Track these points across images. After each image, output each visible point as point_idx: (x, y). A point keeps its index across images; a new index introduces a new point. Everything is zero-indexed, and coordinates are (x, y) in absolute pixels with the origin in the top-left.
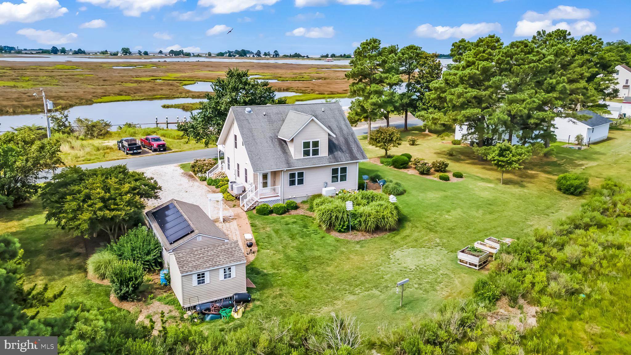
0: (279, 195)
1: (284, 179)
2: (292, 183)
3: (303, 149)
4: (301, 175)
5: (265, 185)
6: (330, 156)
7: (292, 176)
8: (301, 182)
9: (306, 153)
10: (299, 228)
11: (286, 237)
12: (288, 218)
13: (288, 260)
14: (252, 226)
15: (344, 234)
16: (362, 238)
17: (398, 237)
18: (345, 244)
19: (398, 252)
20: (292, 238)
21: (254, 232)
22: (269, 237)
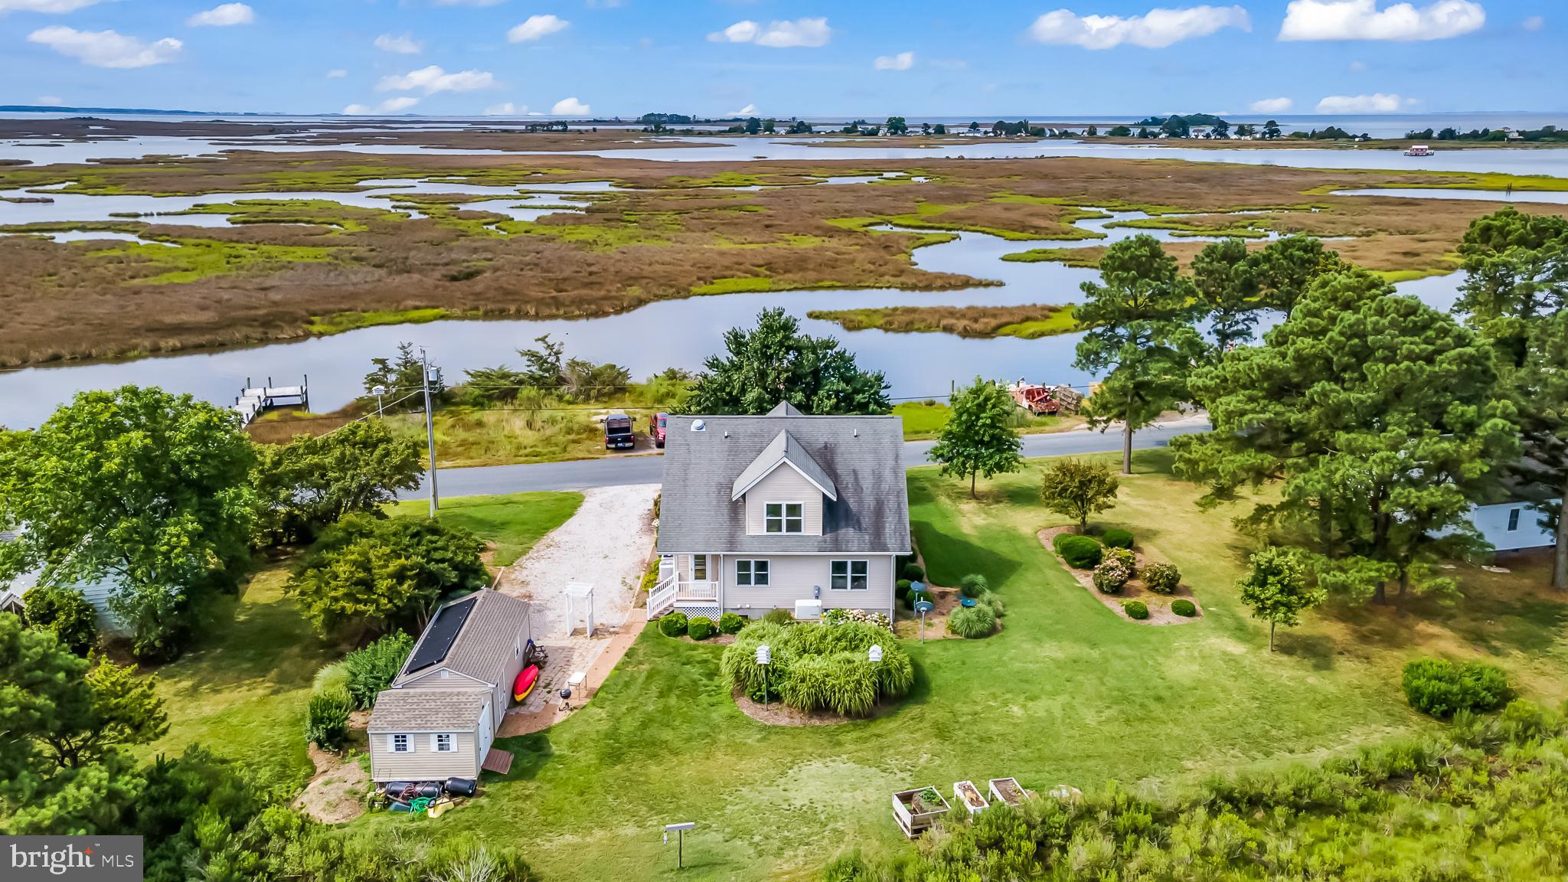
0: (717, 599)
1: (731, 572)
2: (743, 580)
3: (765, 518)
4: (762, 566)
5: (700, 574)
6: (828, 536)
7: (744, 566)
8: (762, 579)
9: (773, 526)
10: (697, 677)
11: (654, 689)
12: (701, 650)
13: (607, 736)
14: (626, 655)
15: (758, 706)
16: (784, 721)
17: (855, 735)
18: (737, 728)
19: (817, 765)
20: (662, 695)
21: (616, 668)
22: (627, 685)
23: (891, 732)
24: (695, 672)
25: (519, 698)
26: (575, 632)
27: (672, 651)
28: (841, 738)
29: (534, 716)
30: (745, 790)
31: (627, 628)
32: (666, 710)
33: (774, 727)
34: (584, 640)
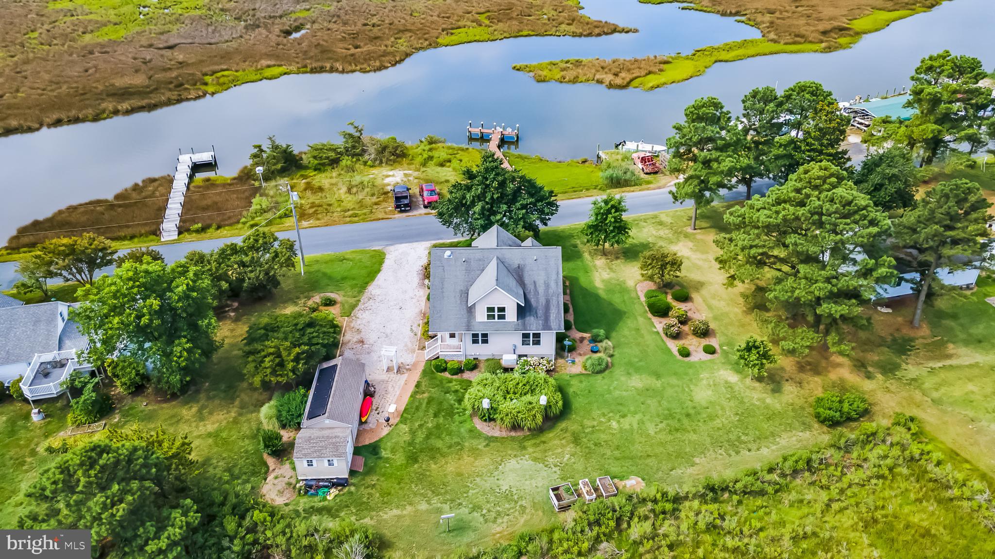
0: (463, 351)
1: (469, 339)
2: (475, 341)
3: (486, 313)
4: (485, 335)
6: (520, 322)
7: (475, 336)
8: (485, 341)
9: (491, 317)
10: (452, 402)
11: (431, 412)
12: (454, 383)
13: (410, 444)
14: (416, 386)
15: (484, 423)
16: (497, 433)
17: (533, 441)
18: (474, 438)
19: (513, 461)
20: (436, 415)
21: (411, 396)
22: (417, 409)
23: (551, 439)
24: (451, 397)
25: (364, 420)
26: (389, 369)
27: (438, 382)
28: (526, 444)
29: (372, 430)
30: (478, 479)
31: (415, 365)
32: (438, 427)
33: (492, 437)
34: (392, 375)
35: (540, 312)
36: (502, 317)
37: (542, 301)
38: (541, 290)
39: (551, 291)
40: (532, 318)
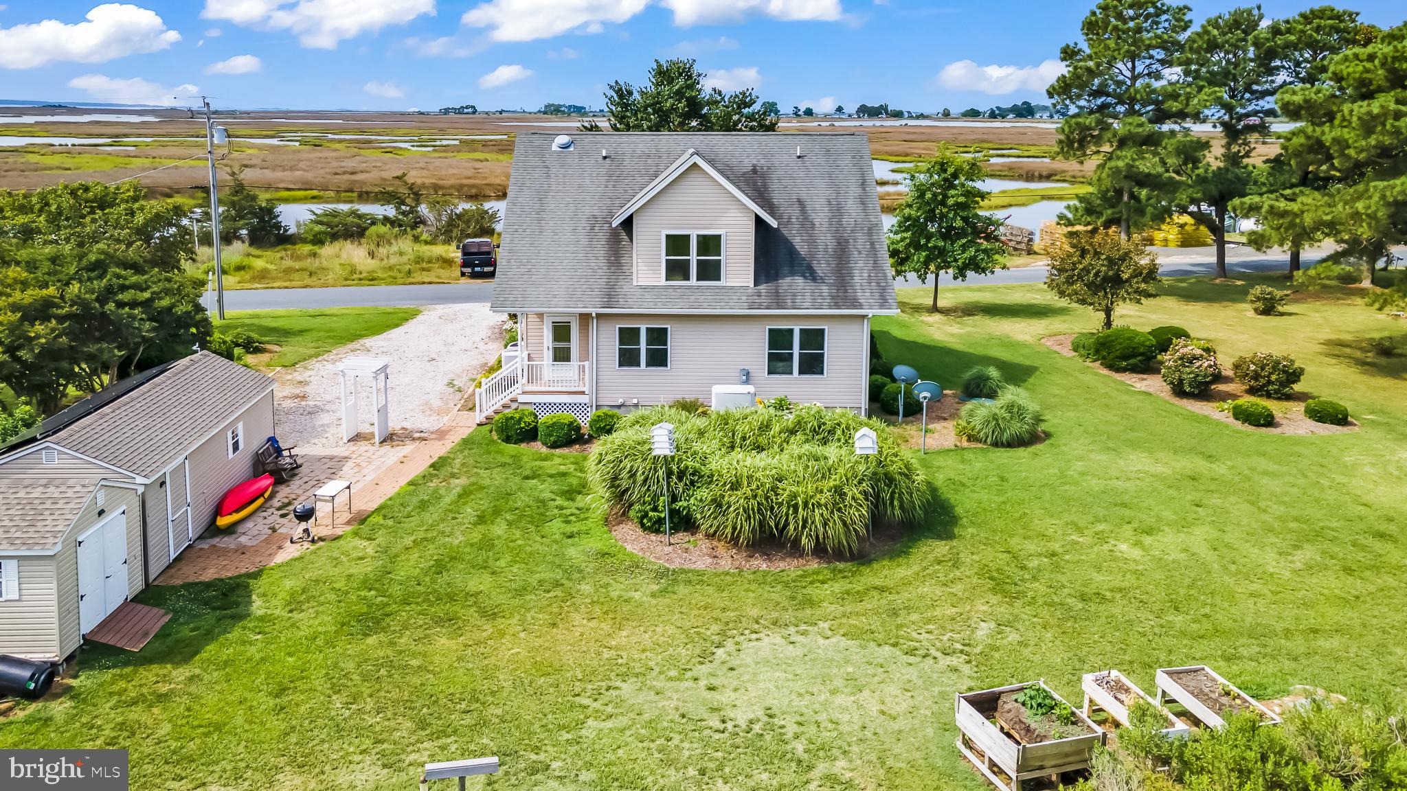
0: (586, 390)
2: (628, 359)
3: (664, 258)
4: (658, 336)
5: (562, 355)
6: (763, 288)
7: (628, 336)
8: (658, 359)
9: (677, 270)
10: (547, 495)
11: (469, 512)
12: (557, 461)
13: (366, 584)
14: (433, 466)
15: (653, 537)
16: (701, 563)
17: (838, 586)
18: (613, 572)
19: (771, 641)
20: (481, 519)
21: (411, 483)
22: (423, 506)
23: (906, 583)
24: (545, 489)
25: (223, 521)
26: (357, 438)
27: (509, 461)
28: (814, 592)
29: (242, 551)
30: (627, 688)
31: (441, 434)
32: (487, 544)
33: (683, 571)
34: (372, 449)
35: (822, 267)
36: (710, 271)
37: (826, 240)
38: (820, 217)
39: (848, 221)
40: (799, 281)
